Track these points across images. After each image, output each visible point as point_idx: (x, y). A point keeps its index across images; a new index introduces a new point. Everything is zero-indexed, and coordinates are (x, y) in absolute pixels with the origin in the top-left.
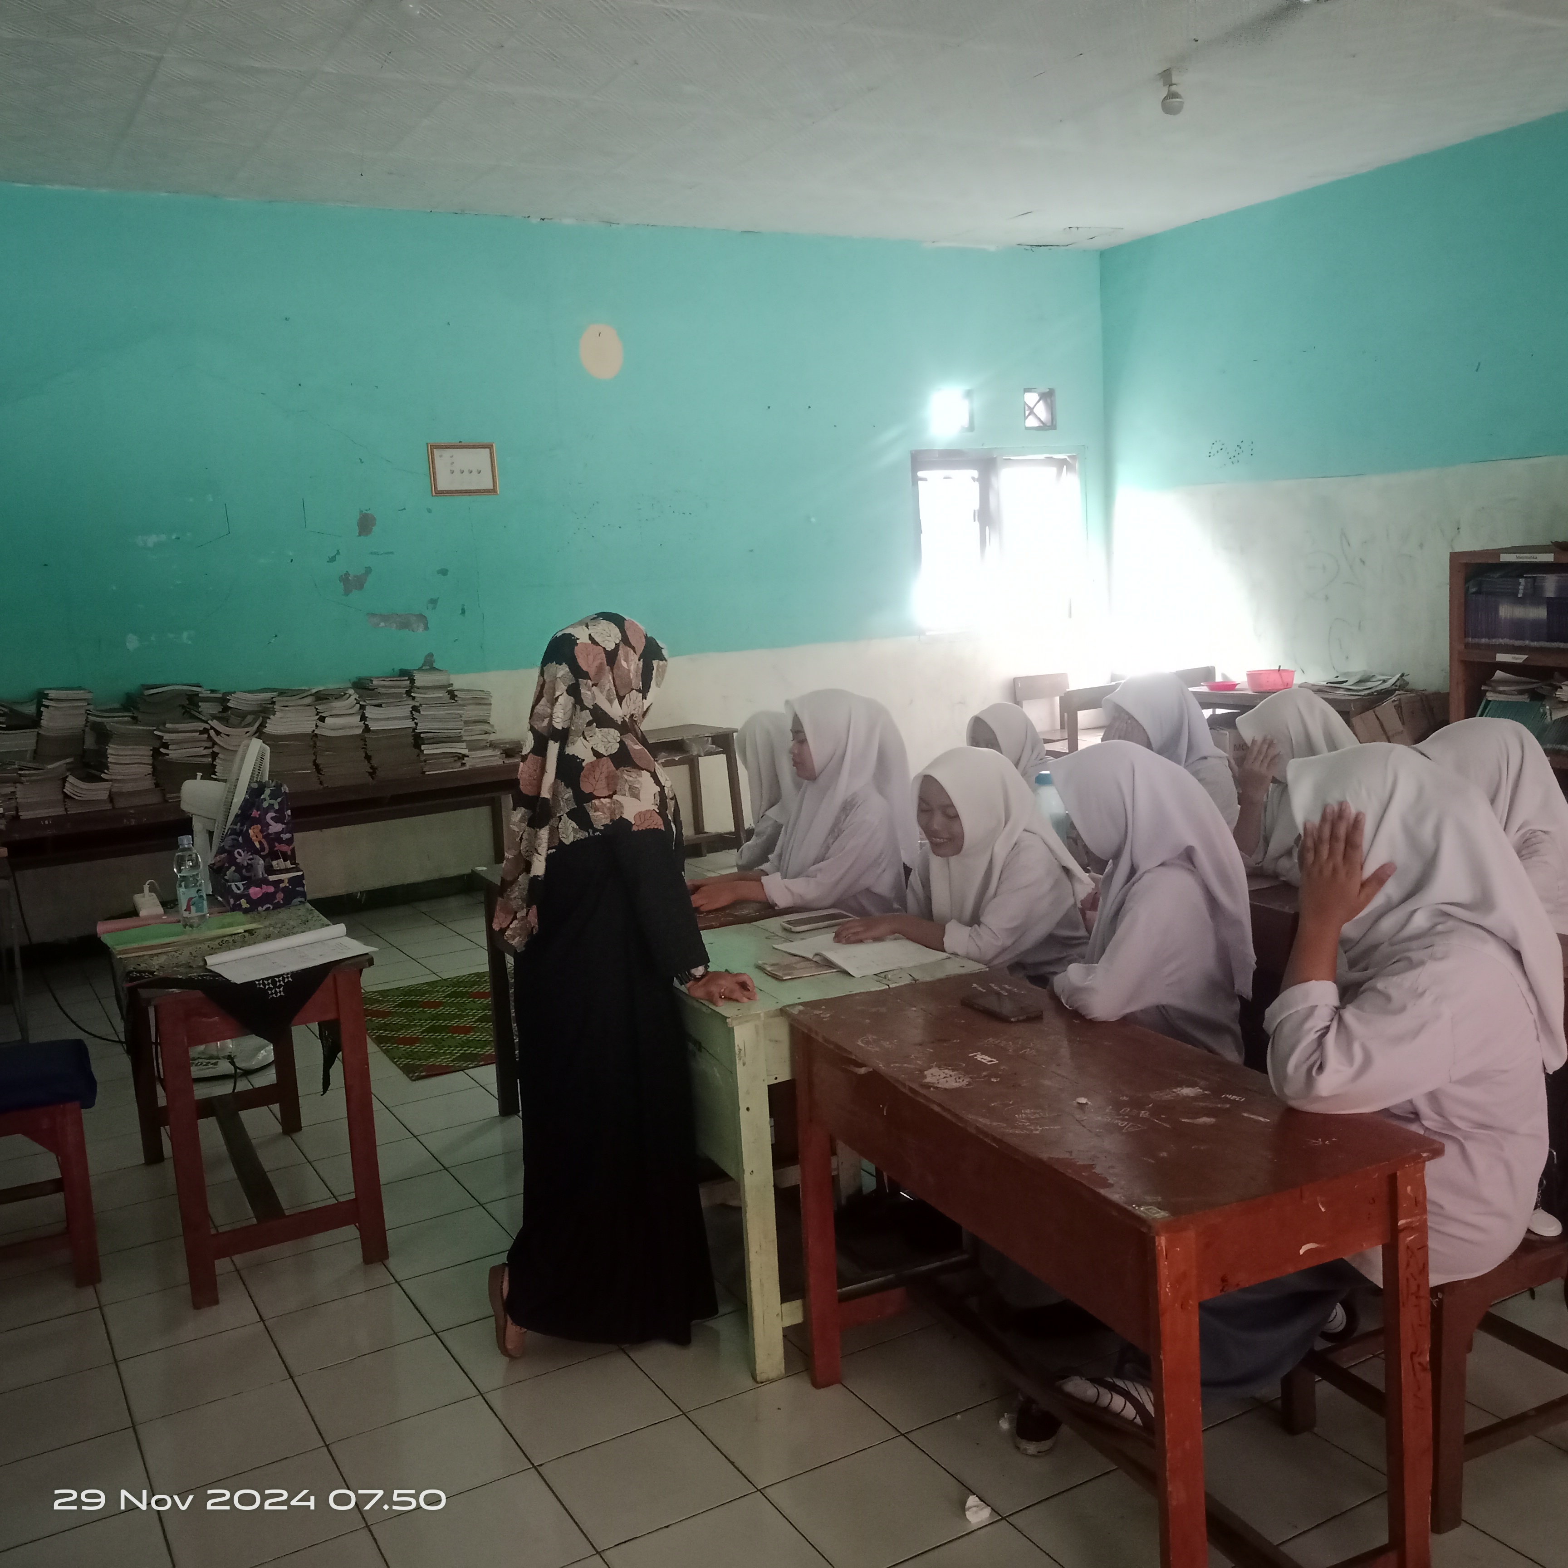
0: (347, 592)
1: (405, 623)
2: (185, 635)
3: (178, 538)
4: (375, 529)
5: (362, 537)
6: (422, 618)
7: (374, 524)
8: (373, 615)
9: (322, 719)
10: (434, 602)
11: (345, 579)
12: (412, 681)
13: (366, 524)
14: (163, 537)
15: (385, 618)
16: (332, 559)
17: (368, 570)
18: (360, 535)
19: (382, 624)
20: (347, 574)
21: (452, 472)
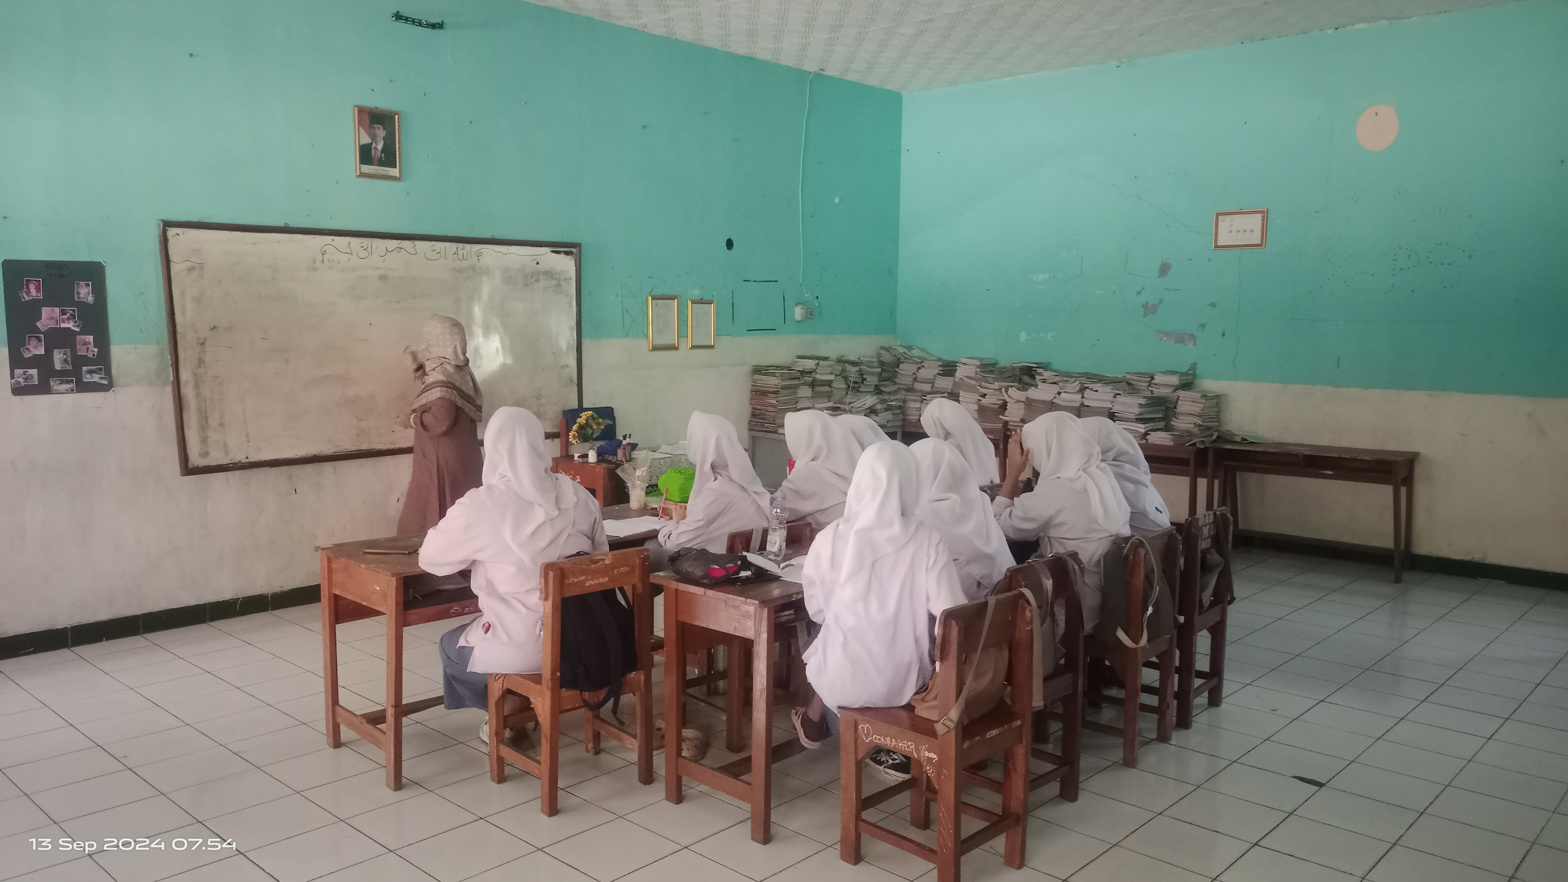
0: (1145, 315)
1: (1181, 339)
2: (1050, 333)
3: (1054, 277)
4: (1170, 273)
5: (1160, 278)
6: (1193, 337)
7: (1170, 270)
8: (1160, 332)
9: (1059, 393)
10: (1203, 326)
11: (1145, 306)
12: (1153, 379)
13: (1164, 269)
14: (1047, 276)
15: (1167, 334)
16: (1139, 293)
17: (1161, 301)
18: (1160, 277)
19: (1165, 338)
20: (1147, 303)
21: (1231, 232)
